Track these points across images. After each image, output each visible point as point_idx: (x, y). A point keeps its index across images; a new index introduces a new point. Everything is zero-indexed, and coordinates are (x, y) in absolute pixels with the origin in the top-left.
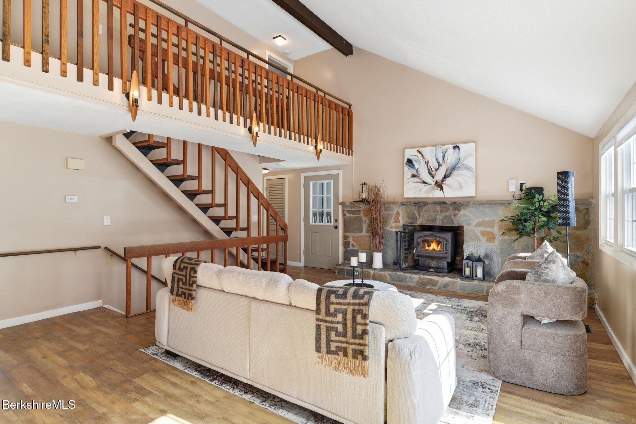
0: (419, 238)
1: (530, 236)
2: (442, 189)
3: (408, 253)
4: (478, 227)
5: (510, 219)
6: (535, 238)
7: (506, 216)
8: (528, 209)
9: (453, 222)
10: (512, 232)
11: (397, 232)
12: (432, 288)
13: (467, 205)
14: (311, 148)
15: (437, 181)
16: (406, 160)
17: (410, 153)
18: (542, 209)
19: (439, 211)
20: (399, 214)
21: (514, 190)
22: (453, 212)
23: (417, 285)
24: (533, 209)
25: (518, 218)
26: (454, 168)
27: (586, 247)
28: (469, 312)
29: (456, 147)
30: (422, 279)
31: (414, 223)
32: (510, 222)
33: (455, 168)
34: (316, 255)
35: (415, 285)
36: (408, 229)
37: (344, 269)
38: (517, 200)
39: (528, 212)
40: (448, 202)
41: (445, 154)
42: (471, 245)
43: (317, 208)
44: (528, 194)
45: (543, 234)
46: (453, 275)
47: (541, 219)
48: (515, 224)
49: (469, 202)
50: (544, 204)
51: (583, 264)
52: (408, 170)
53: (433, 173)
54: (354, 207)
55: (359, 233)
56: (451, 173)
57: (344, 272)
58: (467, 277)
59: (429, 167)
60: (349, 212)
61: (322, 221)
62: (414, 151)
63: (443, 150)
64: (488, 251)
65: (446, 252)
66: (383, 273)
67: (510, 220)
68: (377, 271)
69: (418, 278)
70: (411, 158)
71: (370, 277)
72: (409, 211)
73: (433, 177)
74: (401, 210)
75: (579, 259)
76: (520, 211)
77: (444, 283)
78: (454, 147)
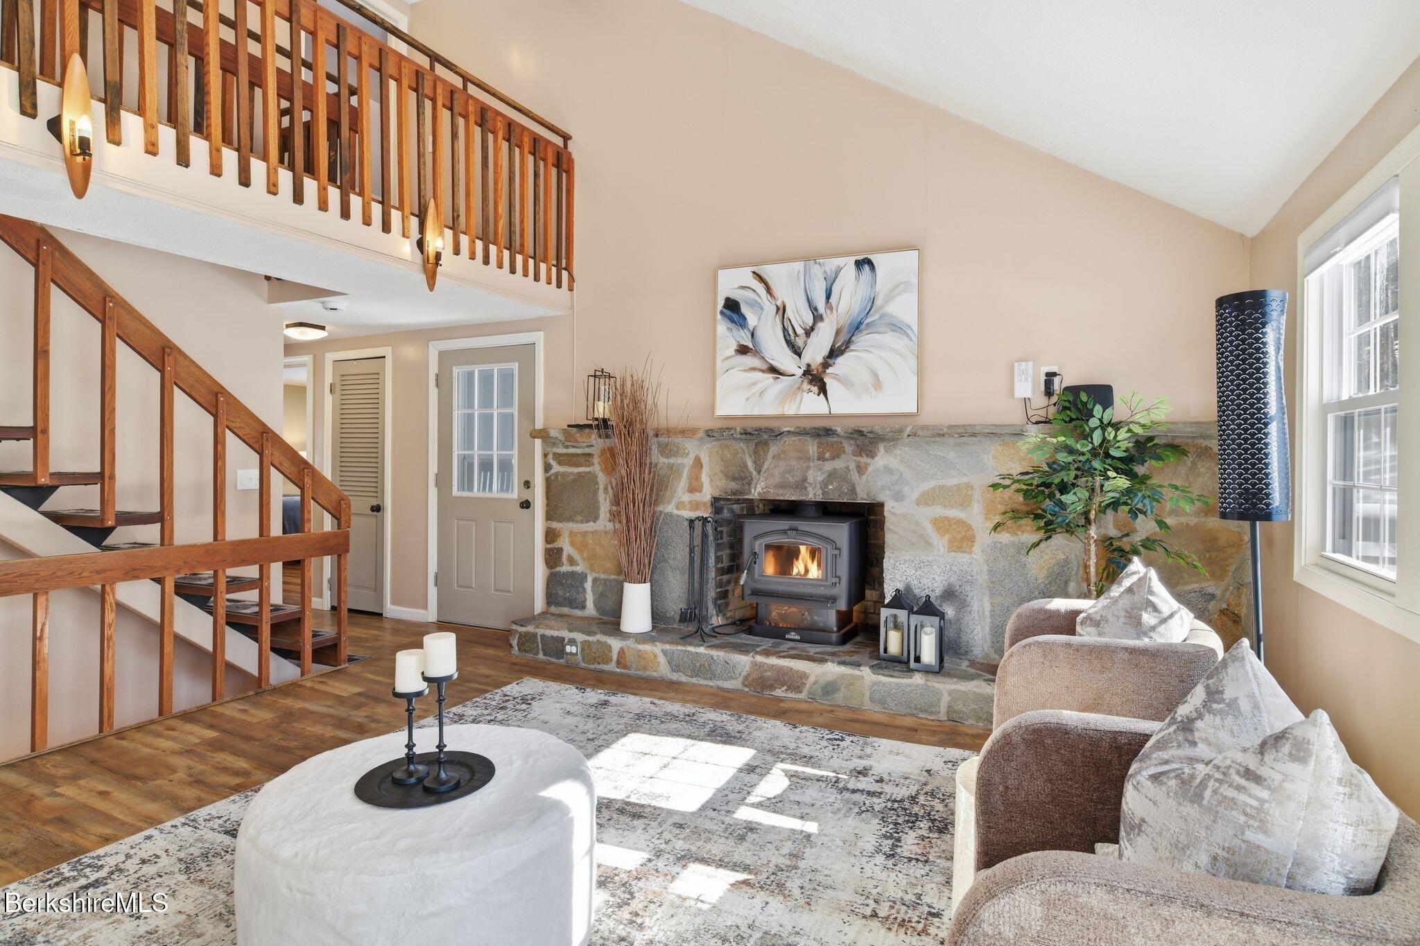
0: (756, 537)
1: (1072, 533)
2: (823, 390)
3: (729, 582)
4: (926, 504)
5: (1018, 481)
6: (1092, 542)
7: (1004, 471)
8: (1071, 451)
9: (853, 490)
10: (1024, 522)
11: (691, 522)
12: (791, 695)
13: (893, 440)
14: (407, 248)
15: (809, 365)
16: (721, 303)
17: (732, 282)
18: (1113, 452)
19: (816, 455)
20: (702, 466)
21: (1028, 395)
22: (854, 460)
23: (746, 686)
24: (1085, 450)
25: (1041, 480)
26: (857, 327)
27: (1234, 567)
28: (889, 804)
29: (864, 264)
30: (762, 665)
31: (741, 493)
32: (1018, 491)
33: (863, 327)
34: (472, 588)
35: (740, 687)
36: (732, 511)
37: (535, 635)
38: (1037, 423)
39: (1070, 459)
40: (839, 430)
41: (832, 284)
42: (905, 561)
43: (472, 449)
44: (1067, 404)
45: (1111, 526)
46: (851, 653)
47: (1111, 482)
48: (1033, 498)
49: (901, 431)
50: (1116, 436)
51: (1224, 618)
52: (728, 334)
53: (800, 342)
54: (575, 444)
55: (588, 521)
56: (848, 343)
57: (537, 642)
58: (895, 660)
59: (787, 323)
60: (560, 459)
61: (486, 485)
62: (744, 276)
63: (829, 272)
64: (953, 579)
65: (834, 580)
66: (646, 647)
67: (1016, 486)
68: (630, 643)
69: (749, 663)
70: (736, 295)
71: (611, 660)
72: (729, 456)
73: (798, 352)
74: (706, 453)
75: (1212, 603)
76: (1048, 456)
77: (822, 681)
78: (859, 264)
